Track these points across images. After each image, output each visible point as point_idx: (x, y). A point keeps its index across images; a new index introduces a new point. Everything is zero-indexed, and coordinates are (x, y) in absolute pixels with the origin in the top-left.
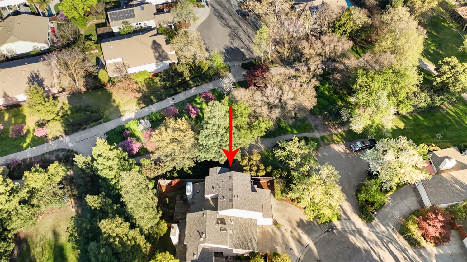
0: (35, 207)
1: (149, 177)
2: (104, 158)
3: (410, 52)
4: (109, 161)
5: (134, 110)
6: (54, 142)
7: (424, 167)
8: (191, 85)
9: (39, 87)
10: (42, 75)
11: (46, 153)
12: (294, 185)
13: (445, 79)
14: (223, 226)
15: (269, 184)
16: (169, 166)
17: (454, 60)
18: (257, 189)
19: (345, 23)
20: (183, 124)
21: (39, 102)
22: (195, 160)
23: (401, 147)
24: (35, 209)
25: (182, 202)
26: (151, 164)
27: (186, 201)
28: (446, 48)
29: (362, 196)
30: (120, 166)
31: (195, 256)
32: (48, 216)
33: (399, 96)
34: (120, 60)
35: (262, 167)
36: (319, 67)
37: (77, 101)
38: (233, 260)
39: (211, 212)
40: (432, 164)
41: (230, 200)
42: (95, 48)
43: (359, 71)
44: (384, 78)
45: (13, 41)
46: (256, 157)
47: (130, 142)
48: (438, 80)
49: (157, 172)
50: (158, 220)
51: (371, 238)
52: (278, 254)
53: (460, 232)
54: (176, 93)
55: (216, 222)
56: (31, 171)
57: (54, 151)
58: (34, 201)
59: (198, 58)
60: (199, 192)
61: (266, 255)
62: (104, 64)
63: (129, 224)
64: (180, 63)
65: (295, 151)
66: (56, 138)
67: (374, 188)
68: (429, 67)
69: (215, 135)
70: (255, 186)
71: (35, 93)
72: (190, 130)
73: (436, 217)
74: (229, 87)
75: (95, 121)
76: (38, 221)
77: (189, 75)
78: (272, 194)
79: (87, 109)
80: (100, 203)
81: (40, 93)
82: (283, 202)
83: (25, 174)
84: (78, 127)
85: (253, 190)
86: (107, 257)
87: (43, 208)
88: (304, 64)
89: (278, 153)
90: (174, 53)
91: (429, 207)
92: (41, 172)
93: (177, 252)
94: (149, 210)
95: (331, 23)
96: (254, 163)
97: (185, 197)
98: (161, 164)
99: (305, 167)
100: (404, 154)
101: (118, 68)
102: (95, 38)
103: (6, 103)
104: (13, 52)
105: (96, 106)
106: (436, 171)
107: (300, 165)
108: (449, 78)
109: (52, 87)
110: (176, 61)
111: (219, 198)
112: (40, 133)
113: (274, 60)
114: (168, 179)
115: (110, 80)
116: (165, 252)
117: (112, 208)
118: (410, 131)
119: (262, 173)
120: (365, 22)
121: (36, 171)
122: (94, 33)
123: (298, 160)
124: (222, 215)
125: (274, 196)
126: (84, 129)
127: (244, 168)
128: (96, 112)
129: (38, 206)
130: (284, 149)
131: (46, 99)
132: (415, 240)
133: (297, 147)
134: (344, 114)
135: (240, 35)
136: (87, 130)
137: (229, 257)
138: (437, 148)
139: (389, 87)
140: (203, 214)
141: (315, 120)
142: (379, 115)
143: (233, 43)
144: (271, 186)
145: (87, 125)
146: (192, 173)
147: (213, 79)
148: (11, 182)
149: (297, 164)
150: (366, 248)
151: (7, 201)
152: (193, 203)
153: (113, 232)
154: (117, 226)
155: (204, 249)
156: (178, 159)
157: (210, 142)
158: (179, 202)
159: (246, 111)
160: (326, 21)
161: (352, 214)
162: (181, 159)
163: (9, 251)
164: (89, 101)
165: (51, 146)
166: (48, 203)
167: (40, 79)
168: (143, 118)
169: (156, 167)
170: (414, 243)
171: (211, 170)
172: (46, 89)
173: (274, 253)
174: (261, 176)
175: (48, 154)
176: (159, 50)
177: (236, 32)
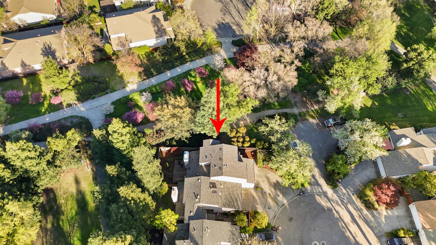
0: (58, 168)
1: (152, 144)
2: (118, 134)
3: (383, 39)
4: (123, 136)
5: (137, 81)
6: (68, 108)
7: (383, 146)
8: (187, 59)
9: (53, 60)
10: (53, 47)
11: (62, 119)
12: (274, 157)
13: (411, 65)
14: (215, 189)
15: (253, 153)
16: (169, 135)
17: (422, 47)
18: (243, 159)
19: (327, 7)
20: (182, 101)
21: (55, 74)
22: (191, 132)
23: (366, 128)
24: (58, 169)
25: (180, 166)
26: (153, 133)
27: (183, 165)
28: (416, 32)
29: (329, 168)
30: (131, 140)
31: (192, 213)
32: (68, 174)
33: (369, 80)
34: (123, 35)
35: (248, 139)
36: (301, 50)
37: (86, 71)
38: (221, 216)
39: (204, 178)
40: (391, 141)
41: (221, 168)
42: (99, 20)
43: (336, 57)
44: (358, 65)
45: (24, 12)
46: (243, 130)
47: (135, 113)
48: (405, 65)
49: (158, 140)
50: (161, 182)
51: (334, 198)
52: (258, 213)
53: (407, 198)
54: (174, 67)
55: (209, 186)
56: (52, 136)
57: (69, 117)
58: (58, 163)
59: (193, 35)
60: (194, 160)
61: (248, 212)
62: (108, 36)
63: (141, 190)
64: (177, 39)
65: (277, 128)
66: (69, 105)
67: (340, 162)
68: (399, 50)
69: (210, 116)
70: (241, 156)
71: (50, 65)
72: (188, 107)
73: (389, 187)
74: (220, 64)
75: (102, 91)
76: (61, 179)
77: (185, 50)
78: (255, 162)
79: (95, 80)
80: (117, 171)
81: (55, 66)
82: (264, 169)
83: (48, 140)
84: (88, 96)
85: (240, 160)
86: (125, 216)
87: (64, 168)
88: (288, 46)
89: (262, 129)
90: (171, 29)
91: (384, 178)
92: (61, 138)
93: (176, 208)
94: (155, 176)
95: (315, 6)
96: (241, 135)
97: (182, 162)
98: (161, 133)
99: (284, 142)
100: (367, 134)
101: (121, 42)
102: (98, 10)
103: (24, 71)
104: (25, 21)
105: (102, 77)
106: (394, 148)
107: (280, 140)
108: (415, 64)
109: (63, 59)
110: (173, 37)
111: (211, 166)
112: (56, 101)
113: (261, 38)
114: (167, 146)
115: (114, 54)
116: (167, 209)
117: (126, 175)
118: (376, 110)
119: (247, 145)
120: (346, 6)
121: (57, 137)
122: (97, 5)
123: (279, 136)
124: (213, 180)
125: (257, 165)
126: (93, 98)
127: (232, 139)
128: (103, 83)
129: (60, 167)
130: (267, 125)
131: (60, 72)
132: (370, 203)
133: (278, 125)
134: (320, 95)
135: (231, 11)
136: (95, 99)
137: (218, 213)
138: (397, 127)
139: (361, 72)
140: (198, 179)
141: (295, 98)
142: (351, 98)
143: (225, 18)
144: (254, 156)
145: (95, 95)
146: (188, 142)
147: (206, 54)
148: (38, 148)
149: (277, 139)
150: (329, 206)
151: (37, 164)
152: (189, 169)
153: (129, 196)
154: (132, 192)
155: (199, 207)
156: (177, 131)
157: (205, 121)
158: (177, 166)
159: (236, 92)
160: (311, 4)
161: (320, 178)
162: (180, 132)
163: (39, 203)
164: (96, 71)
165: (66, 113)
166: (68, 164)
167: (52, 50)
168: (145, 91)
169: (158, 136)
170: (369, 206)
171: (205, 142)
172: (58, 60)
173: (255, 211)
174: (246, 147)
175: (63, 120)
176: (158, 24)
177: (227, 7)
